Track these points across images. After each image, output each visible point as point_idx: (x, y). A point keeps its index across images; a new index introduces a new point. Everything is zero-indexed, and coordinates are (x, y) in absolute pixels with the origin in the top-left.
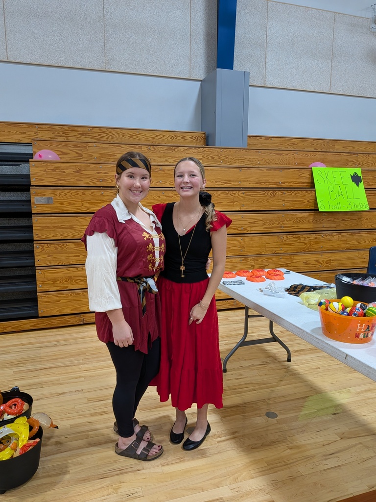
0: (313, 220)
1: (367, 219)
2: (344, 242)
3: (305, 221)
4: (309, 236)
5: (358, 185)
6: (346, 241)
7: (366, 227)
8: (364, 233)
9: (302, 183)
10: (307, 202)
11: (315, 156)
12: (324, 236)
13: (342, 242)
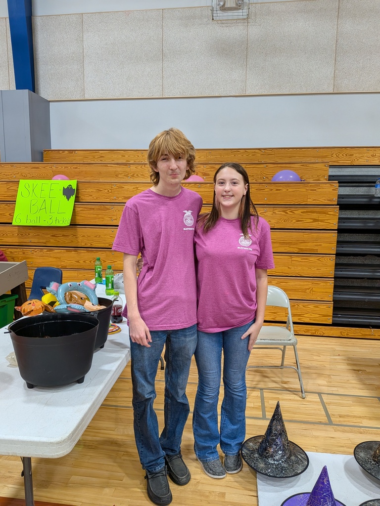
0: (18, 234)
1: (83, 236)
2: (58, 260)
3: (9, 235)
4: (15, 250)
5: (68, 198)
6: (59, 258)
7: (83, 245)
8: (82, 251)
9: (11, 196)
10: (9, 215)
11: (76, 168)
12: (33, 252)
13: (55, 260)
